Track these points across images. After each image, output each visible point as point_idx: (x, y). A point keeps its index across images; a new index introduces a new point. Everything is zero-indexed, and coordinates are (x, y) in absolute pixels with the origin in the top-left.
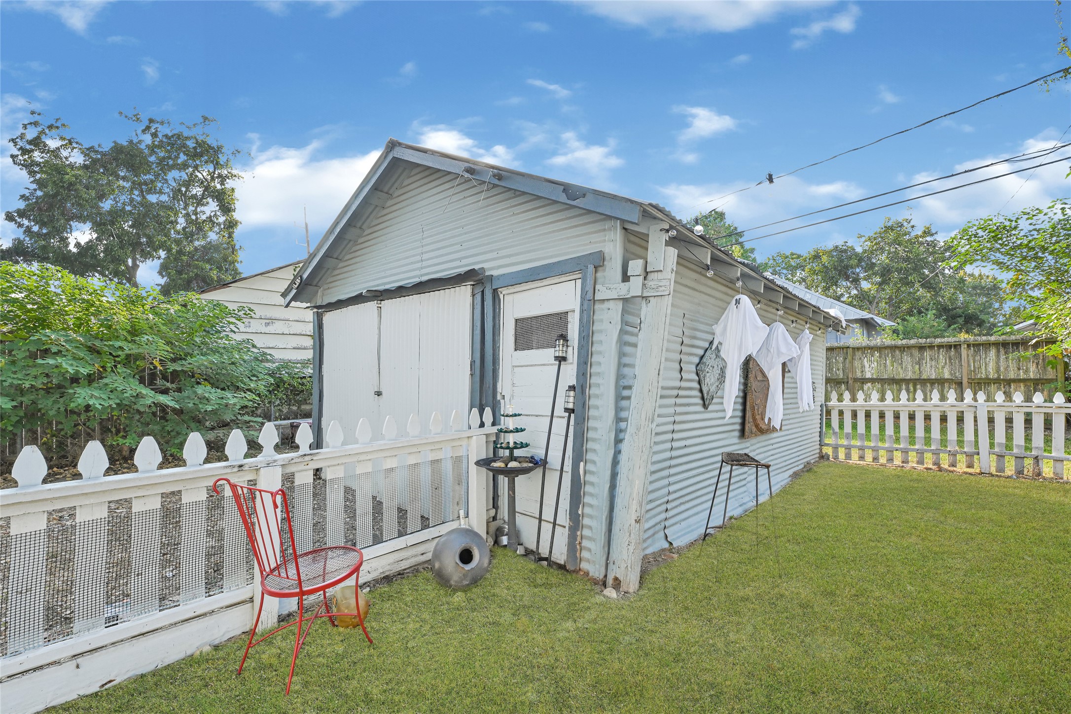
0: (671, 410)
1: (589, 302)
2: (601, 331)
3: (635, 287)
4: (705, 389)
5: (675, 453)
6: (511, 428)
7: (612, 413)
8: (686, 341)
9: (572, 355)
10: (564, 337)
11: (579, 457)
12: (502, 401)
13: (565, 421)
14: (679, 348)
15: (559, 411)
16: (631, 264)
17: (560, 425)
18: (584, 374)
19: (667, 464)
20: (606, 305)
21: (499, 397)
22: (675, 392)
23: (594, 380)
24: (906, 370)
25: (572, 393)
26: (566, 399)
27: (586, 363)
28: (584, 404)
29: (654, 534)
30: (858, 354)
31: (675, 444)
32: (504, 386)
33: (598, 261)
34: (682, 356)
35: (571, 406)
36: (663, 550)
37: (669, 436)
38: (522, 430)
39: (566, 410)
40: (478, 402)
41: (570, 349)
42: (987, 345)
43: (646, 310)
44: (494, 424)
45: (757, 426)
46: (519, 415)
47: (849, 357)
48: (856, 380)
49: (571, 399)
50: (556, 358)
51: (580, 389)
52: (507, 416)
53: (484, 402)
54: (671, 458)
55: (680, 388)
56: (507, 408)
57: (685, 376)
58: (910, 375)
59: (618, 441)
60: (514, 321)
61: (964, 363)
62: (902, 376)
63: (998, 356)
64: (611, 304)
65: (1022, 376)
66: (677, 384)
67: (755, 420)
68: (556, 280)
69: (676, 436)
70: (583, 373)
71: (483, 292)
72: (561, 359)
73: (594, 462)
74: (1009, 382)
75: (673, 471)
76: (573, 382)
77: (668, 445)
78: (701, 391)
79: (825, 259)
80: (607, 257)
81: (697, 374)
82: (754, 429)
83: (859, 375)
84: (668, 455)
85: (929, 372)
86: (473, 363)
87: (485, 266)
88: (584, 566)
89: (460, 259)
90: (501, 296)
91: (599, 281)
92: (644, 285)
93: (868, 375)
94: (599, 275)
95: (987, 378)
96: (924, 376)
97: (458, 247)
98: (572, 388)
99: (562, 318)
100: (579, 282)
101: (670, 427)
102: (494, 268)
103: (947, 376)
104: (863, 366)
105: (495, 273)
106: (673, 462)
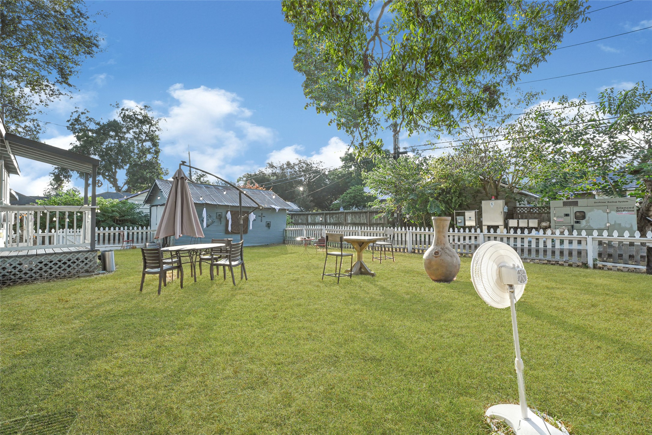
30: (347, 214)
42: (373, 212)
74: (378, 224)
85: (362, 221)
103: (366, 222)
104: (348, 219)
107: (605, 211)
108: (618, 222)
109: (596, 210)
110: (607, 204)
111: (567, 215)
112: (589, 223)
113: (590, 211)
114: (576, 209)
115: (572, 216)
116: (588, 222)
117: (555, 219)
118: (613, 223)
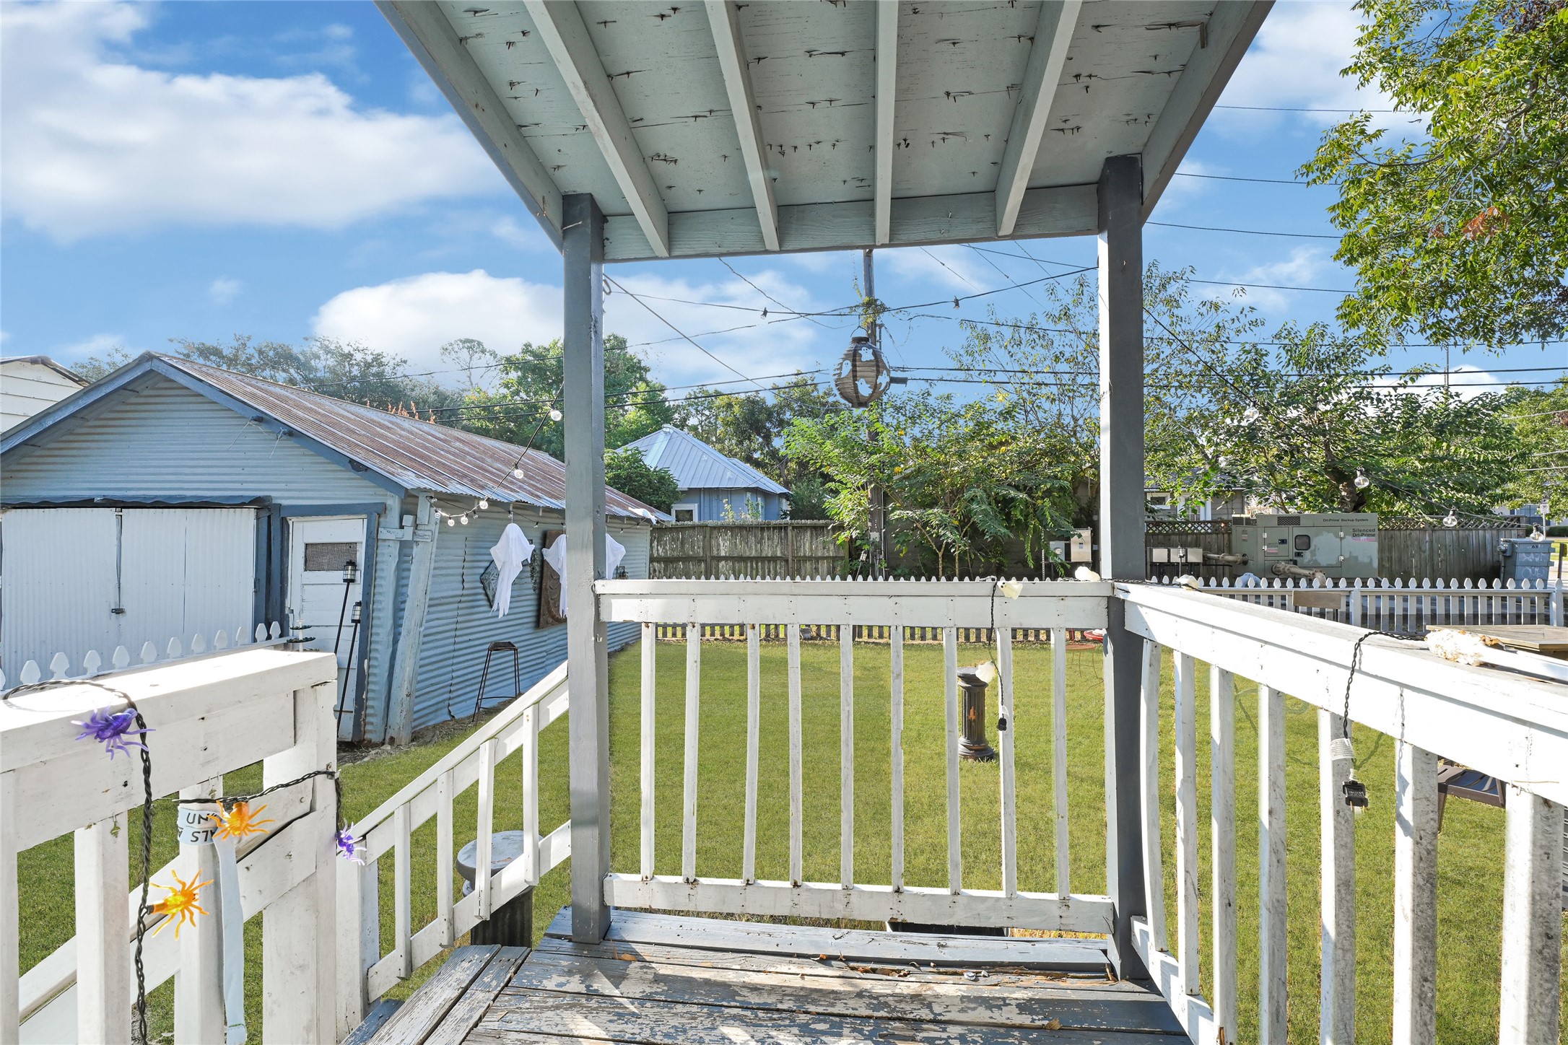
0: (455, 613)
1: (373, 540)
2: (383, 562)
3: (407, 534)
4: (489, 593)
5: (457, 647)
6: (301, 638)
7: (391, 622)
8: (468, 558)
9: (359, 576)
10: (352, 564)
11: (364, 654)
12: (291, 615)
13: (353, 629)
14: (461, 564)
15: (347, 621)
16: (405, 517)
17: (347, 633)
18: (369, 594)
19: (452, 654)
20: (387, 543)
21: (287, 611)
22: (458, 599)
23: (377, 598)
24: (751, 549)
25: (359, 608)
26: (352, 613)
27: (370, 586)
28: (368, 616)
29: (436, 711)
30: (715, 532)
31: (457, 640)
32: (292, 601)
33: (381, 510)
34: (465, 571)
35: (357, 618)
36: (444, 722)
37: (453, 633)
38: (312, 639)
39: (353, 621)
40: (263, 617)
41: (358, 573)
42: (804, 528)
43: (416, 550)
44: (281, 636)
45: (553, 617)
46: (309, 627)
47: (708, 536)
48: (713, 558)
49: (358, 613)
50: (345, 580)
51: (365, 604)
52: (297, 629)
53: (270, 616)
54: (454, 650)
55: (462, 595)
56: (298, 622)
57: (466, 585)
58: (754, 554)
59: (395, 642)
60: (303, 546)
61: (790, 543)
62: (748, 554)
63: (811, 537)
64: (391, 543)
65: (826, 555)
66: (460, 592)
67: (550, 612)
68: (346, 517)
69: (458, 633)
70: (367, 592)
71: (269, 517)
72: (349, 581)
73: (376, 659)
74: (818, 559)
75: (455, 661)
76: (360, 599)
77: (452, 640)
78: (486, 595)
79: (736, 409)
80: (388, 508)
81: (482, 583)
82: (550, 620)
83: (715, 553)
84: (452, 648)
85: (768, 552)
86: (257, 582)
87: (272, 494)
88: (367, 736)
89: (242, 483)
90: (290, 523)
91: (382, 525)
92: (414, 533)
93: (723, 554)
94: (381, 520)
95: (805, 556)
96: (764, 555)
97: (239, 470)
98: (359, 604)
99: (352, 546)
100: (366, 521)
101: (454, 626)
102: (283, 497)
103: (779, 554)
104: (719, 545)
105: (284, 502)
106: (456, 654)
107: (1337, 536)
108: (1354, 555)
109: (1325, 533)
110: (1340, 523)
111: (1283, 542)
112: (1315, 555)
113: (1317, 535)
114: (1298, 531)
115: (1291, 543)
116: (1313, 554)
117: (1265, 548)
118: (1347, 556)
